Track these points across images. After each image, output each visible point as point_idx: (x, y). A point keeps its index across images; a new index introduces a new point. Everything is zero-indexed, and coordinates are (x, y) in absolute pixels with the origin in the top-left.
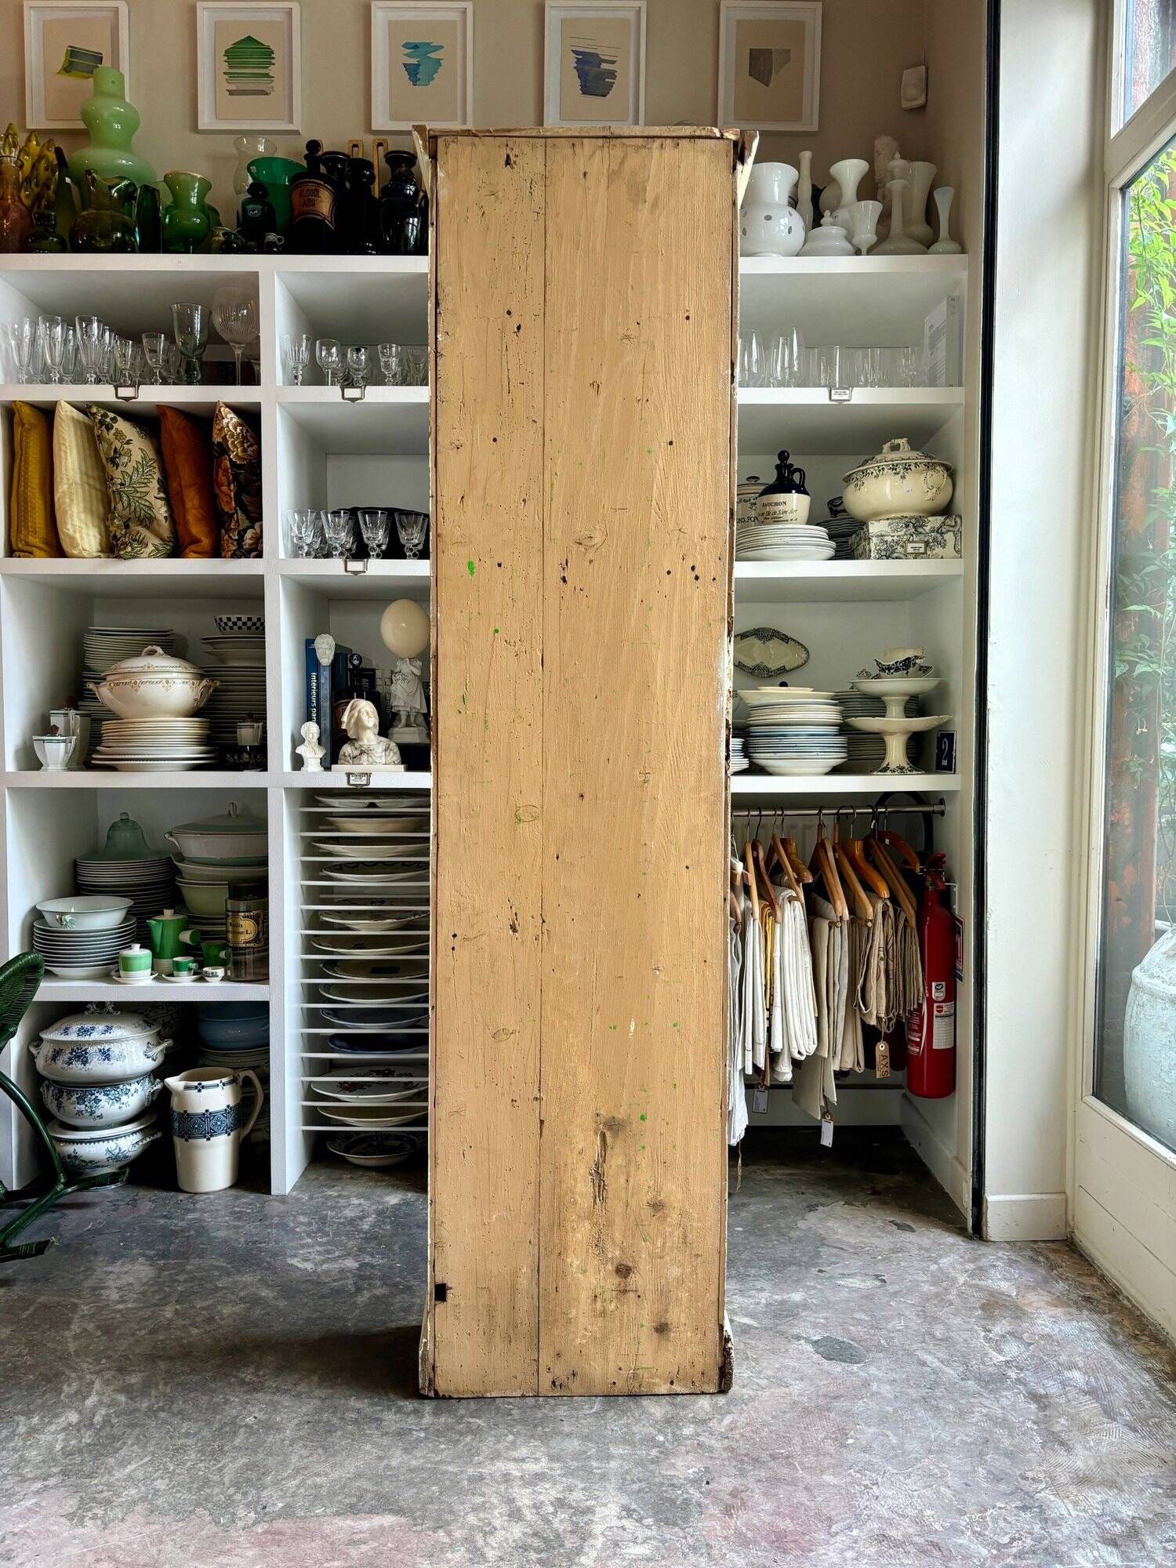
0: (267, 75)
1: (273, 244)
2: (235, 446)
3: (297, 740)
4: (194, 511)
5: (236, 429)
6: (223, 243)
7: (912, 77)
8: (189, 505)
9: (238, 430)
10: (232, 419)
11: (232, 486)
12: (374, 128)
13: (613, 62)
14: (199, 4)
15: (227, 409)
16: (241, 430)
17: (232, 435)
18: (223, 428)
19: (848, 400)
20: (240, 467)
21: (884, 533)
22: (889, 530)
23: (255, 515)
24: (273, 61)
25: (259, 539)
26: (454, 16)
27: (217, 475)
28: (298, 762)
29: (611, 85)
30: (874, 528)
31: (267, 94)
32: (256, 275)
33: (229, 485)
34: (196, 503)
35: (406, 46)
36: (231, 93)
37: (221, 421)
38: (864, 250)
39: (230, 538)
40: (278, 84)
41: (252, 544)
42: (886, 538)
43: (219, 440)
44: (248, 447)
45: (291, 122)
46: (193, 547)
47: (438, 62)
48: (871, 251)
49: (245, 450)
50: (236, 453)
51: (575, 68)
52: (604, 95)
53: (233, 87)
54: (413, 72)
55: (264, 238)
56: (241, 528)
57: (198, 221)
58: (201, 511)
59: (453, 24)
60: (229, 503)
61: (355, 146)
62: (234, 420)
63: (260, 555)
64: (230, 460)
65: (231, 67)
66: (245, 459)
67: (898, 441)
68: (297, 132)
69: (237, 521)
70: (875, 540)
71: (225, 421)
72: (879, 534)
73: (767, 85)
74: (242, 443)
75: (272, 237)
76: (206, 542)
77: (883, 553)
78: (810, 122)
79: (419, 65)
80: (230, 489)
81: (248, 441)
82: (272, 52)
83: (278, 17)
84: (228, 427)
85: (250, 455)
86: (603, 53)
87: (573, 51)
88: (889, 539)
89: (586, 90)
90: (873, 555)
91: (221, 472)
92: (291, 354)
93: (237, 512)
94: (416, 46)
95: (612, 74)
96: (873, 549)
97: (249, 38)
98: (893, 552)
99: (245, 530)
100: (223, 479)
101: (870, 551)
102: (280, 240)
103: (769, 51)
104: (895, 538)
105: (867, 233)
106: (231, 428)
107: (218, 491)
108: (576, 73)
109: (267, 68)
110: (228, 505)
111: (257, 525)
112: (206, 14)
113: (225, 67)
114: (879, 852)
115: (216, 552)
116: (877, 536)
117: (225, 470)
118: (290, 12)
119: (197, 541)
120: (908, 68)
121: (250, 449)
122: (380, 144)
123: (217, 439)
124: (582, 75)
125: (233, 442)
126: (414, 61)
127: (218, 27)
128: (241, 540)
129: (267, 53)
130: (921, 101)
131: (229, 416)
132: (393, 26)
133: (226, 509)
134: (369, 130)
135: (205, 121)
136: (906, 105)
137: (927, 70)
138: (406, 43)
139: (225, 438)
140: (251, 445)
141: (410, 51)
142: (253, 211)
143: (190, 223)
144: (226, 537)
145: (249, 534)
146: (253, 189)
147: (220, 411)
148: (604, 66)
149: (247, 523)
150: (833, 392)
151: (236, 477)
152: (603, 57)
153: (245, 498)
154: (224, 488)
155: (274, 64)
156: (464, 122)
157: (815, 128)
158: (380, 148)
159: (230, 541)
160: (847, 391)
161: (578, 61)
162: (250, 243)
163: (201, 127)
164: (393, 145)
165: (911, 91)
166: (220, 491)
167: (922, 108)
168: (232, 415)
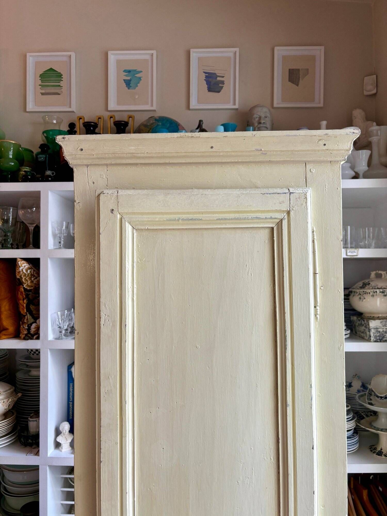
0: (59, 86)
1: (49, 176)
2: (27, 280)
3: (58, 432)
4: (5, 313)
5: (27, 271)
6: (24, 176)
7: (369, 81)
8: (3, 309)
9: (29, 272)
10: (25, 266)
11: (25, 301)
12: (109, 109)
13: (223, 77)
14: (28, 55)
15: (23, 262)
16: (31, 272)
17: (25, 275)
18: (19, 272)
19: (357, 256)
20: (30, 291)
21: (378, 327)
22: (380, 325)
23: (36, 317)
24: (62, 79)
25: (38, 328)
26: (148, 57)
27: (18, 294)
28: (58, 445)
29: (222, 87)
30: (373, 324)
31: (59, 94)
32: (39, 193)
33: (23, 300)
34: (7, 307)
35: (125, 71)
36: (42, 94)
37: (19, 269)
38: (361, 175)
39: (24, 327)
40: (64, 89)
41: (35, 331)
42: (379, 330)
43: (19, 277)
44: (34, 279)
45: (70, 107)
46: (4, 332)
47: (140, 78)
48: (366, 176)
49: (32, 282)
50: (27, 284)
51: (205, 80)
52: (219, 92)
53: (43, 91)
54: (128, 83)
55: (45, 173)
56: (29, 323)
57: (13, 164)
58: (9, 312)
59: (146, 61)
60: (23, 310)
61: (99, 118)
62: (27, 267)
63: (38, 338)
64: (24, 288)
65: (42, 82)
66: (32, 286)
67: (380, 272)
68: (73, 112)
69: (27, 319)
70: (373, 331)
71: (21, 268)
72: (375, 327)
73: (297, 85)
74: (30, 279)
75: (49, 173)
76: (11, 329)
77: (378, 338)
78: (319, 102)
79: (130, 80)
80: (23, 302)
81: (34, 276)
82: (62, 75)
83: (65, 59)
84: (22, 271)
85: (35, 284)
86: (218, 73)
87: (204, 72)
88: (381, 330)
89: (210, 90)
90: (372, 339)
91: (19, 293)
92: (57, 232)
93: (27, 315)
94: (129, 71)
95: (223, 82)
96: (372, 335)
97: (51, 69)
98: (384, 337)
99: (31, 324)
100: (21, 297)
101: (370, 336)
102: (53, 173)
103: (299, 69)
104: (385, 330)
105: (362, 167)
106: (24, 271)
107: (19, 303)
108: (205, 82)
109: (59, 82)
110: (24, 311)
111: (37, 321)
112: (31, 58)
113: (40, 82)
114: (376, 496)
115: (16, 335)
116: (374, 329)
117: (22, 292)
118: (70, 57)
119: (6, 329)
120: (366, 76)
121: (36, 280)
122: (111, 117)
123: (18, 277)
124: (208, 83)
125: (25, 279)
126: (128, 78)
127: (37, 64)
128: (29, 329)
129: (60, 76)
130: (374, 91)
131: (23, 265)
132: (119, 62)
133: (22, 312)
134: (107, 109)
135: (30, 106)
136: (366, 93)
137: (377, 77)
138: (125, 70)
139: (21, 276)
140: (36, 278)
141: (126, 73)
142: (41, 158)
143: (9, 165)
144: (22, 326)
145: (34, 326)
146: (42, 146)
147: (18, 264)
148: (218, 79)
149: (32, 320)
150: (348, 251)
151: (27, 296)
152: (218, 75)
153: (32, 307)
154: (21, 302)
155: (62, 81)
156: (152, 105)
157: (321, 105)
158: (112, 119)
159: (24, 329)
160: (356, 251)
161: (206, 77)
162: (38, 176)
163: (27, 110)
164: (118, 118)
165: (369, 87)
166: (20, 303)
167: (375, 95)
168: (25, 264)
